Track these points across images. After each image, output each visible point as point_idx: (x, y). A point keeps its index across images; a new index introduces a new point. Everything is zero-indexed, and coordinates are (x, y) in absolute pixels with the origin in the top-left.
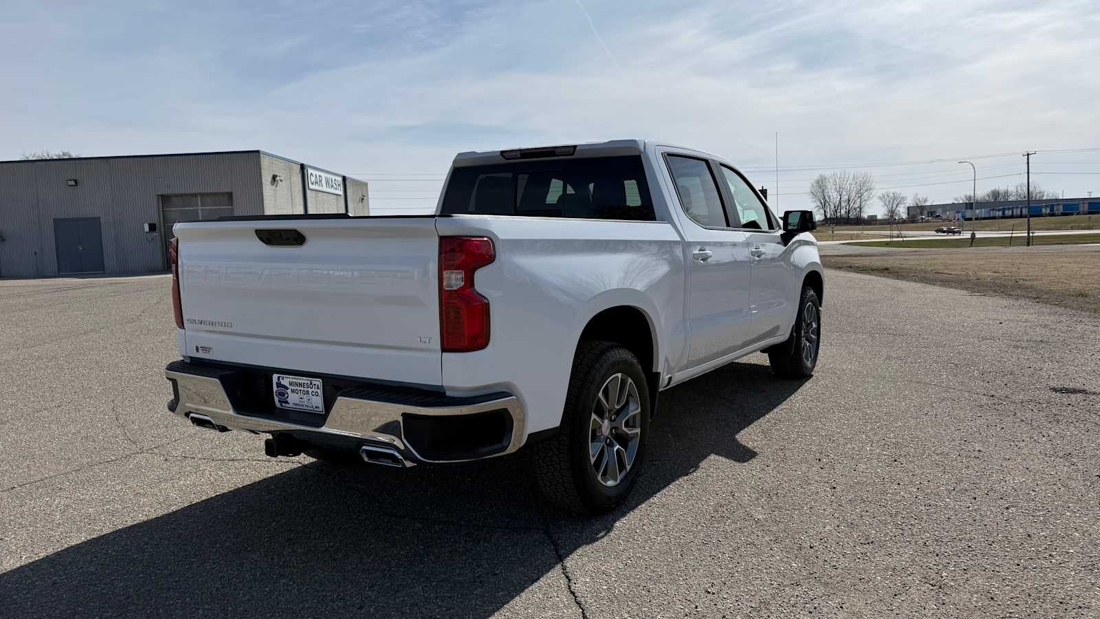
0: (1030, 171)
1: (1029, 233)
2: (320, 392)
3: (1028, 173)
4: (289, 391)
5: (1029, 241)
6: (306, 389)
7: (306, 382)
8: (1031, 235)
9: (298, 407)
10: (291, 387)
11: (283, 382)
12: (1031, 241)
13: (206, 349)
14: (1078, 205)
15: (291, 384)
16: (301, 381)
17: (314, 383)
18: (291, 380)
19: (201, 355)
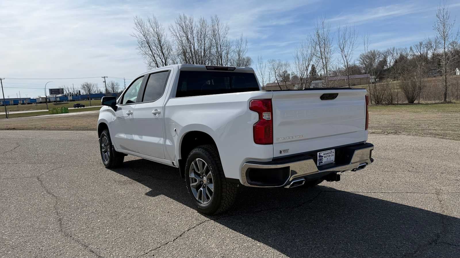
0: (3, 86)
1: (6, 113)
2: (334, 154)
3: (2, 87)
4: (323, 158)
5: (7, 116)
6: (329, 155)
7: (329, 152)
8: (7, 113)
9: (326, 163)
10: (324, 156)
11: (321, 155)
12: (8, 116)
13: (287, 151)
14: (9, 101)
15: (324, 154)
16: (328, 152)
17: (332, 151)
18: (324, 153)
19: (283, 154)
